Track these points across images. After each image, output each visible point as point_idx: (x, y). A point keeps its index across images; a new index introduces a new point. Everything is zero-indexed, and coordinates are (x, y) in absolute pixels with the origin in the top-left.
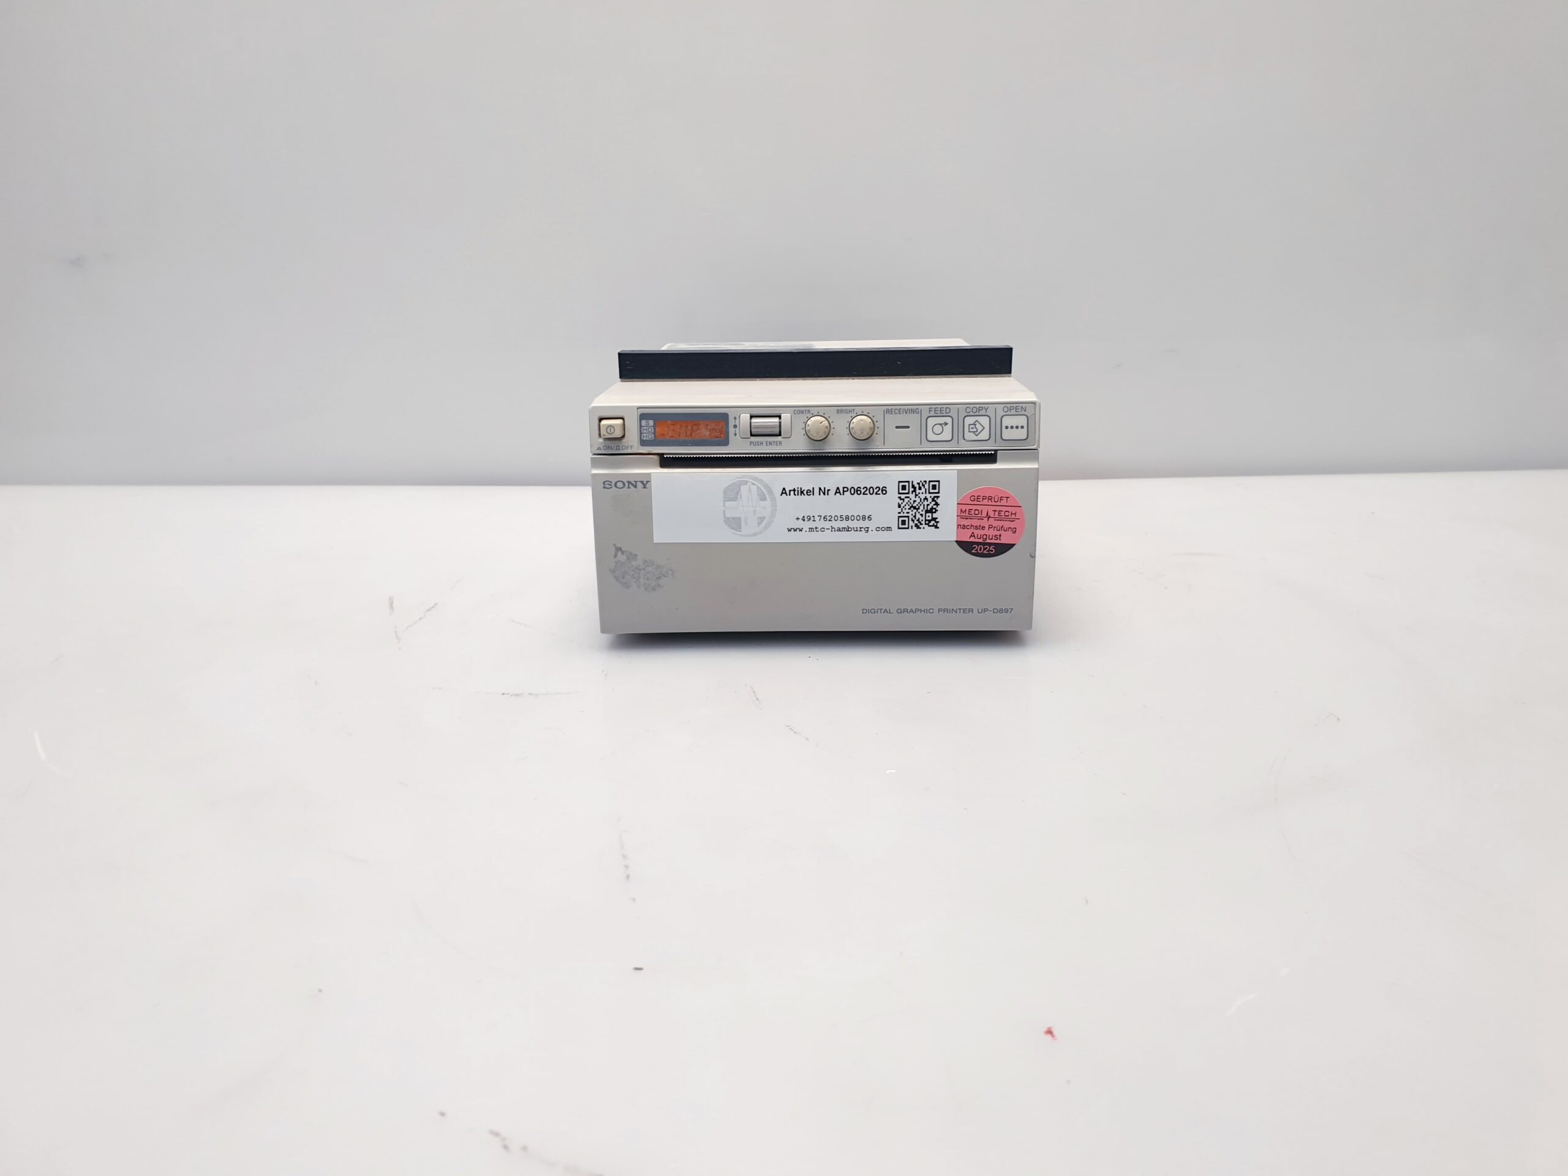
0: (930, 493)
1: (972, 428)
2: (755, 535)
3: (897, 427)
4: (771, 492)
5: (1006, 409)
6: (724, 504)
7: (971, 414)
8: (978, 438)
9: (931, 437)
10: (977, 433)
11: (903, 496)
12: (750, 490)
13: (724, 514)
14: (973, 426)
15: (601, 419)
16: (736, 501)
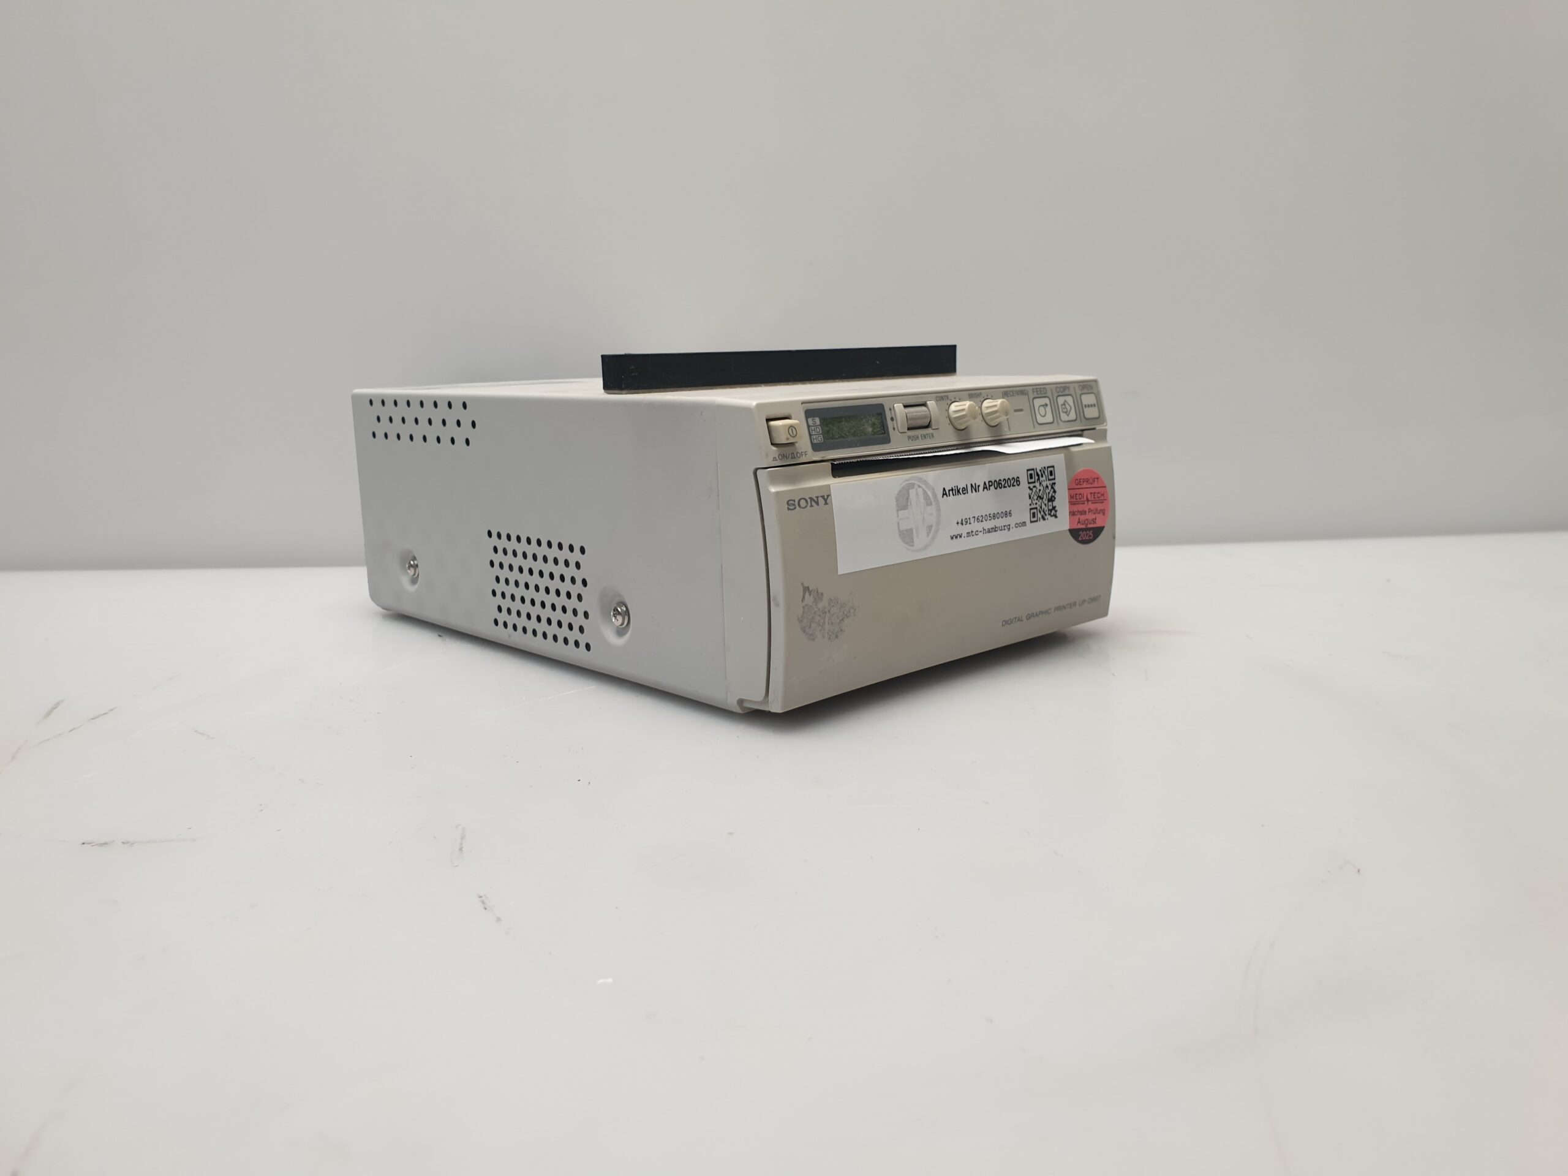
0: (1049, 480)
2: (925, 548)
3: (1016, 411)
4: (935, 495)
6: (898, 513)
7: (1060, 393)
8: (1069, 418)
9: (1040, 420)
10: (1068, 414)
11: (1031, 486)
12: (917, 494)
13: (899, 526)
14: (1063, 407)
15: (768, 420)
16: (907, 508)
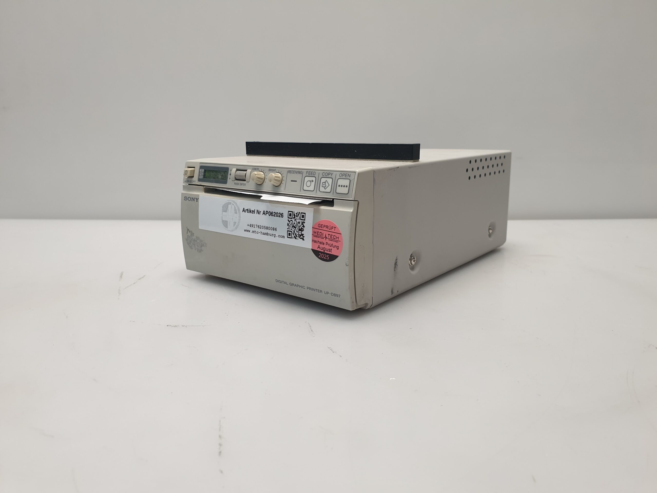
0: (301, 220)
1: (324, 185)
2: (232, 231)
3: (292, 181)
4: (239, 210)
5: (341, 175)
6: (222, 213)
7: (325, 176)
8: (327, 190)
9: (305, 188)
10: (325, 188)
11: (290, 220)
12: (232, 207)
13: (222, 218)
14: (324, 184)
15: (188, 168)
16: (226, 212)
